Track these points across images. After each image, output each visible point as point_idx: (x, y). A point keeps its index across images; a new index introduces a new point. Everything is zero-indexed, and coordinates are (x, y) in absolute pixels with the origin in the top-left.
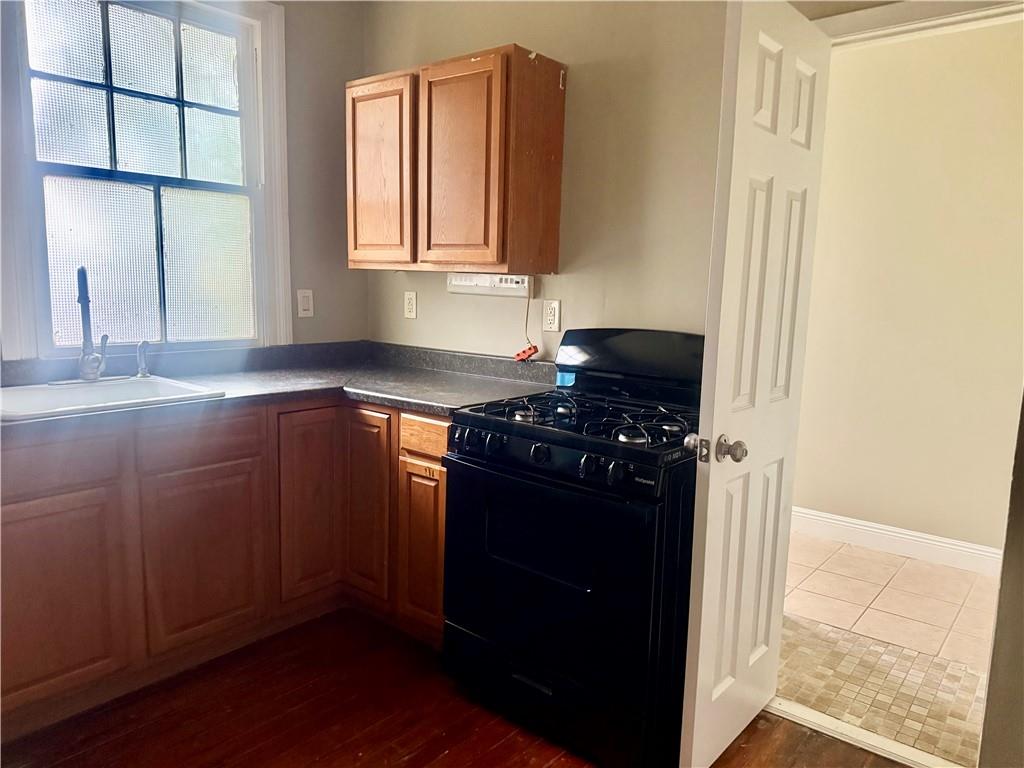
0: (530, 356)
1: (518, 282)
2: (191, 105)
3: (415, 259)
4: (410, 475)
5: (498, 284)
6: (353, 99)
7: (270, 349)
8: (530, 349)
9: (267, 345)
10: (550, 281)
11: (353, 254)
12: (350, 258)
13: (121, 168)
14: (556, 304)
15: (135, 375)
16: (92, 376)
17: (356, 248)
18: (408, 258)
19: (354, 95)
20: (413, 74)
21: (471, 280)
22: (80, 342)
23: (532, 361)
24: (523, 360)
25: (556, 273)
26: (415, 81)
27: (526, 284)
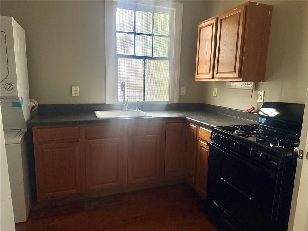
0: (252, 111)
1: (249, 85)
2: (155, 36)
3: (213, 77)
4: (201, 146)
5: (243, 85)
6: (200, 28)
7: (172, 104)
8: (251, 108)
9: (171, 103)
10: (262, 84)
11: (197, 76)
12: (196, 77)
13: (136, 55)
14: (263, 93)
15: (135, 110)
16: (125, 109)
17: (197, 74)
18: (211, 77)
19: (200, 27)
20: (217, 18)
21: (234, 84)
22: (123, 101)
23: (252, 113)
24: (249, 112)
25: (264, 81)
26: (217, 20)
27: (252, 85)
